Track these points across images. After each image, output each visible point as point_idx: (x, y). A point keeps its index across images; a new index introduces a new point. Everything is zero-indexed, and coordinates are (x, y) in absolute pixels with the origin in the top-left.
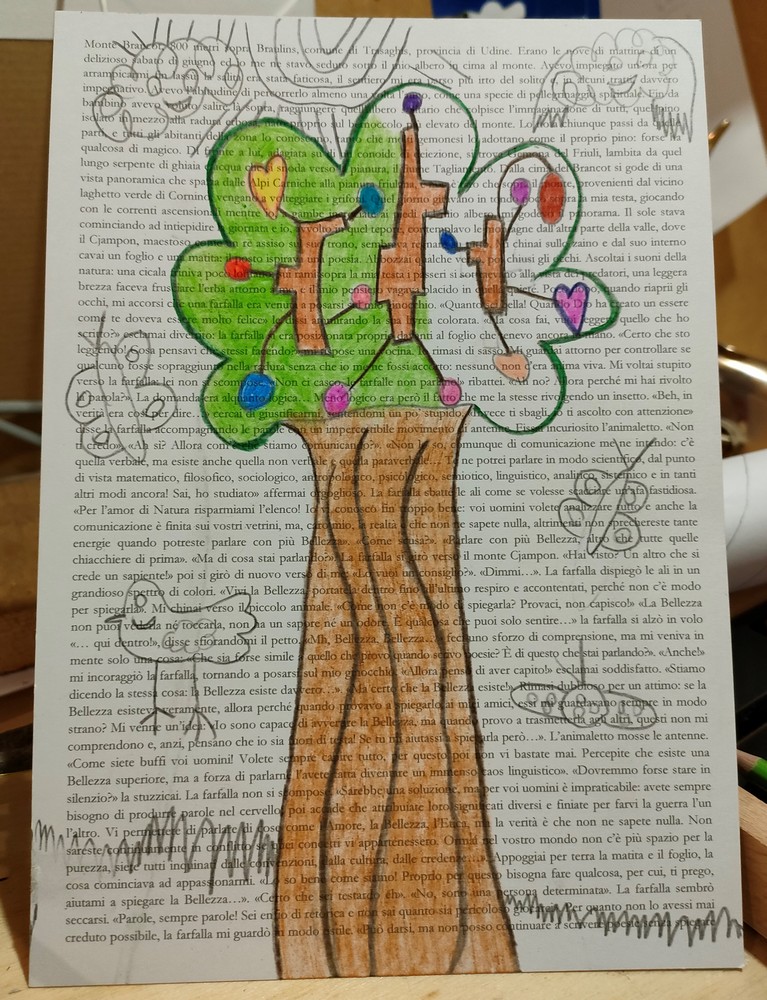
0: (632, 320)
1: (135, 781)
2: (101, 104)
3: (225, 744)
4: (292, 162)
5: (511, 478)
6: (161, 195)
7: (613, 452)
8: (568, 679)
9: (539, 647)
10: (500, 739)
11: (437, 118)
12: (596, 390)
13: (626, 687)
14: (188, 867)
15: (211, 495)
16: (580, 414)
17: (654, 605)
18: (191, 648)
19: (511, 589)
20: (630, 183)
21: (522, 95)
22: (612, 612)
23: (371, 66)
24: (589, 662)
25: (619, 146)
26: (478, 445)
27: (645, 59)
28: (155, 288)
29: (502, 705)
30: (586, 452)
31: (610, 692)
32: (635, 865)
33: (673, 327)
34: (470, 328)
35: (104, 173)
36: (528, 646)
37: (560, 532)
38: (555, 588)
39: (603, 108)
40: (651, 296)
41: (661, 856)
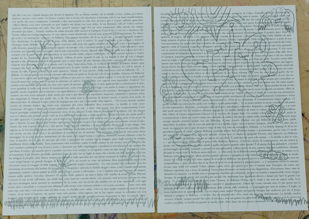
0: (281, 72)
1: (178, 171)
2: (165, 27)
3: (196, 163)
4: (206, 39)
5: (255, 107)
6: (178, 47)
7: (277, 101)
8: (269, 150)
9: (263, 143)
10: (254, 162)
11: (237, 28)
12: (273, 88)
13: (281, 151)
14: (189, 188)
15: (191, 111)
16: (270, 93)
17: (287, 134)
18: (188, 143)
19: (256, 131)
20: (280, 42)
21: (256, 23)
22: (278, 135)
23: (222, 17)
24: (273, 146)
25: (277, 34)
26: (248, 100)
27: (283, 14)
28: (178, 67)
29: (254, 155)
30: (271, 101)
31: (278, 152)
32: (284, 188)
33: (290, 74)
34: (246, 74)
35: (166, 42)
36: (260, 143)
37: (266, 118)
38: (266, 130)
39: (274, 26)
40: (285, 67)
41: (289, 187)
